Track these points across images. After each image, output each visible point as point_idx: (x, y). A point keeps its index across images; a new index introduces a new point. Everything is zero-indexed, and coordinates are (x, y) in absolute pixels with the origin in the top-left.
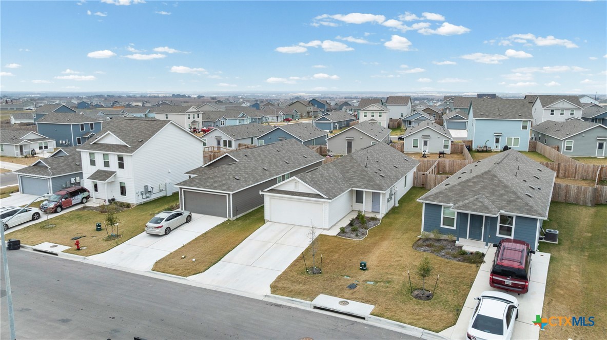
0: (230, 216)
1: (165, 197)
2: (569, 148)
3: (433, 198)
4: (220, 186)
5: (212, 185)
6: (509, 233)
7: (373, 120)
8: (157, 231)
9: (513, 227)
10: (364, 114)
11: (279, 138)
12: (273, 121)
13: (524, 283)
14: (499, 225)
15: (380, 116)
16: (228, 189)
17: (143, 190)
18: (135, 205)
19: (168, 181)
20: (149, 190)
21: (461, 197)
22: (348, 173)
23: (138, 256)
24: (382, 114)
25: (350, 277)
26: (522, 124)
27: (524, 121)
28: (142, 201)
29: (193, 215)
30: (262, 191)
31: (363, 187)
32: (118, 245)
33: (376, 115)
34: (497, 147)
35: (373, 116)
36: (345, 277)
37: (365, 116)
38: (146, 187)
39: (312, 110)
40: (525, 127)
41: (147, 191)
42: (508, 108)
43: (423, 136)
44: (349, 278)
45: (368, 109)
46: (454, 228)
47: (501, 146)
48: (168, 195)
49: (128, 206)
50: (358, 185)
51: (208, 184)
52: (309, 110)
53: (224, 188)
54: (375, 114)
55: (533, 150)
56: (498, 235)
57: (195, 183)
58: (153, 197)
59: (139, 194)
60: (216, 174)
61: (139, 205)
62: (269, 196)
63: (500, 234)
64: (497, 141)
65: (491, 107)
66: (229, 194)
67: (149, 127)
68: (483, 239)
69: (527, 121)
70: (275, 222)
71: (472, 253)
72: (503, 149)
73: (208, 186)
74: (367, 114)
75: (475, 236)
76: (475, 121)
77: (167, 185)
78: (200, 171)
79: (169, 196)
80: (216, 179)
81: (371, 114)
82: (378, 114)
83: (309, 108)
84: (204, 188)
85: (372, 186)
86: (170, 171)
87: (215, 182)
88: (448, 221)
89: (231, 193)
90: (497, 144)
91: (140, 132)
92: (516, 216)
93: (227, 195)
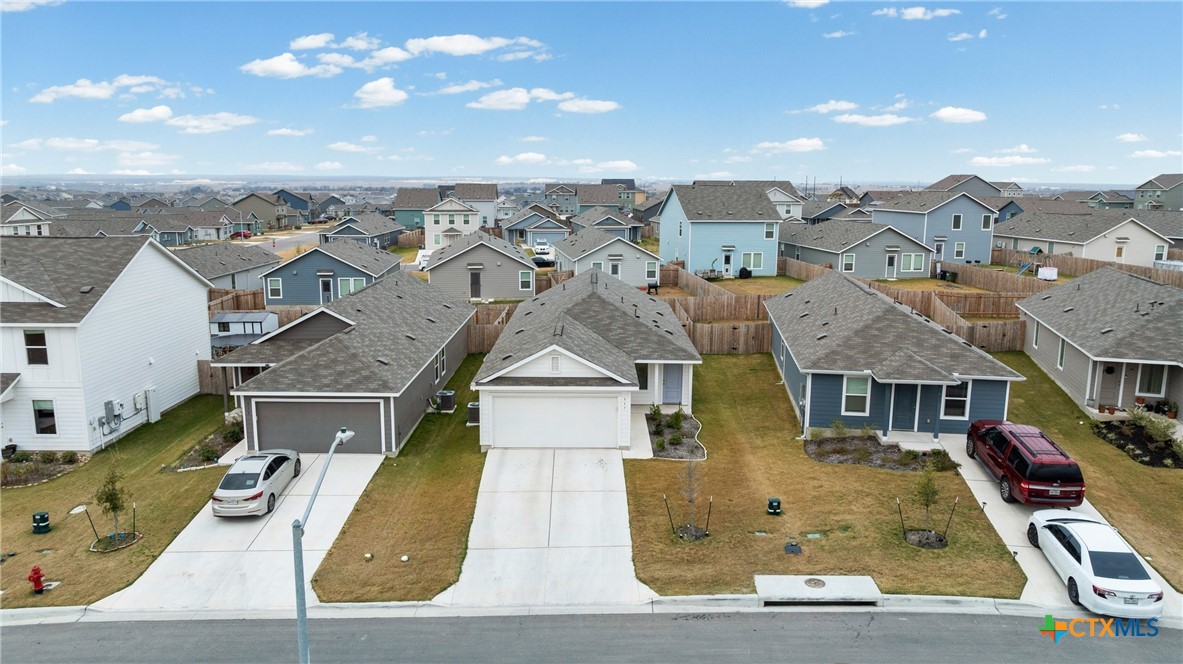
0: (389, 448)
1: (146, 427)
2: (848, 267)
3: (826, 362)
4: (359, 382)
5: (336, 381)
6: (961, 411)
7: (452, 230)
8: (253, 506)
9: (968, 400)
10: (433, 219)
11: (319, 271)
12: (207, 238)
13: (1078, 489)
14: (944, 398)
15: (466, 222)
16: (385, 387)
17: (102, 413)
18: (89, 455)
19: (149, 386)
20: (116, 413)
21: (871, 356)
22: (610, 330)
23: (243, 576)
24: (470, 218)
25: (765, 532)
26: (765, 229)
27: (768, 224)
28: (102, 441)
29: (303, 457)
30: (478, 384)
31: (656, 355)
32: (155, 558)
33: (459, 220)
34: (727, 270)
35: (452, 222)
36: (757, 534)
37: (437, 222)
38: (109, 405)
39: (285, 213)
40: (769, 235)
41: (111, 416)
42: (737, 201)
43: (610, 256)
44: (764, 534)
45: (440, 209)
46: (867, 414)
47: (733, 270)
48: (153, 421)
49: (71, 458)
50: (644, 352)
51: (326, 381)
52: (280, 213)
53: (372, 386)
54: (456, 218)
55: (783, 272)
56: (942, 417)
57: (286, 381)
58: (125, 427)
59: (96, 424)
60: (332, 356)
61: (98, 453)
62: (491, 392)
63: (946, 414)
64: (727, 260)
65: (709, 201)
66: (387, 400)
67: (92, 254)
68: (918, 428)
69: (772, 224)
70: (506, 448)
71: (925, 454)
72: (738, 274)
73: (328, 386)
74: (441, 219)
75: (903, 424)
76: (690, 225)
77: (151, 396)
78: (252, 354)
79: (156, 423)
80: (341, 368)
81: (447, 219)
82: (462, 218)
83: (280, 208)
84: (320, 389)
85: (671, 352)
86: (152, 361)
87: (341, 374)
88: (856, 403)
89: (391, 395)
90: (727, 266)
91: (70, 267)
92: (974, 380)
93: (382, 402)
